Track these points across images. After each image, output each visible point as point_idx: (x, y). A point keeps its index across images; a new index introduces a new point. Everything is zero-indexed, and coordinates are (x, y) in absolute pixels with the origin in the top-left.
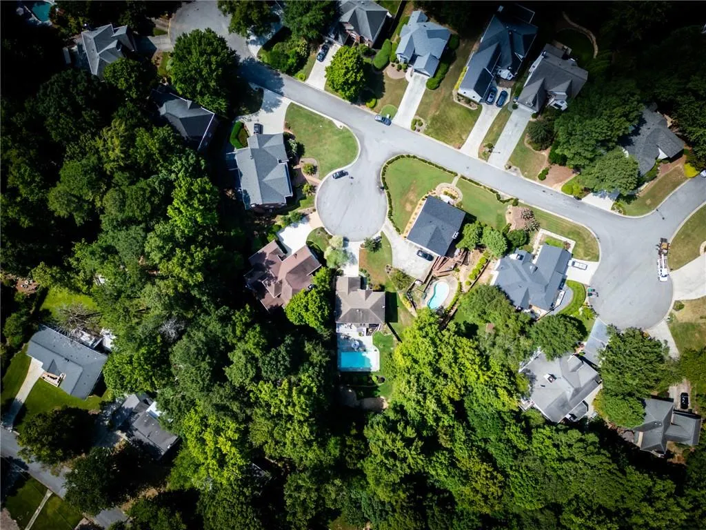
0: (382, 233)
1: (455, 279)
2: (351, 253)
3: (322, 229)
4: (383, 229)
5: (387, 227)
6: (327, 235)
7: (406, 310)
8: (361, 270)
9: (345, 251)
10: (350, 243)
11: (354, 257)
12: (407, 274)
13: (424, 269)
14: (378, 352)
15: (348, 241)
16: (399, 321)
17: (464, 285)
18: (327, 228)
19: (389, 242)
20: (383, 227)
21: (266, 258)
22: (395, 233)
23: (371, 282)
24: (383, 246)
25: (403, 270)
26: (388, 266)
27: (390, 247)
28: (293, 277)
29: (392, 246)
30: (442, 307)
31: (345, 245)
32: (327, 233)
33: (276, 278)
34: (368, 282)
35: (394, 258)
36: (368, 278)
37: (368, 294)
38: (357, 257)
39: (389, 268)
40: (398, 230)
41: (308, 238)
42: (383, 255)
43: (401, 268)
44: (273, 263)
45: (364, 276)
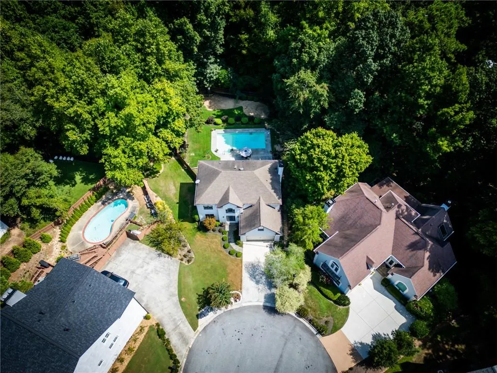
0: (194, 326)
1: (70, 249)
2: (258, 282)
3: (321, 331)
4: (192, 336)
5: (184, 339)
6: (311, 317)
7: (165, 198)
8: (238, 255)
9: (271, 285)
10: (261, 302)
11: (253, 276)
12: (154, 249)
13: (121, 258)
14: (213, 150)
15: (265, 307)
16: (178, 185)
17: (57, 239)
18: (312, 334)
19: (183, 308)
20: (192, 342)
21: (427, 254)
22: (168, 328)
23: (219, 236)
24: (194, 299)
25: (159, 255)
26: (189, 261)
27: (180, 297)
28: (367, 219)
29: (176, 298)
30: (103, 203)
31: (271, 298)
32: (310, 321)
33: (397, 217)
34: (226, 236)
35: (175, 277)
36: (226, 243)
37: (225, 200)
38: (246, 276)
39: (185, 259)
40: (161, 333)
41: (347, 311)
42: (195, 281)
43: (165, 259)
44: (413, 246)
45: (233, 245)
